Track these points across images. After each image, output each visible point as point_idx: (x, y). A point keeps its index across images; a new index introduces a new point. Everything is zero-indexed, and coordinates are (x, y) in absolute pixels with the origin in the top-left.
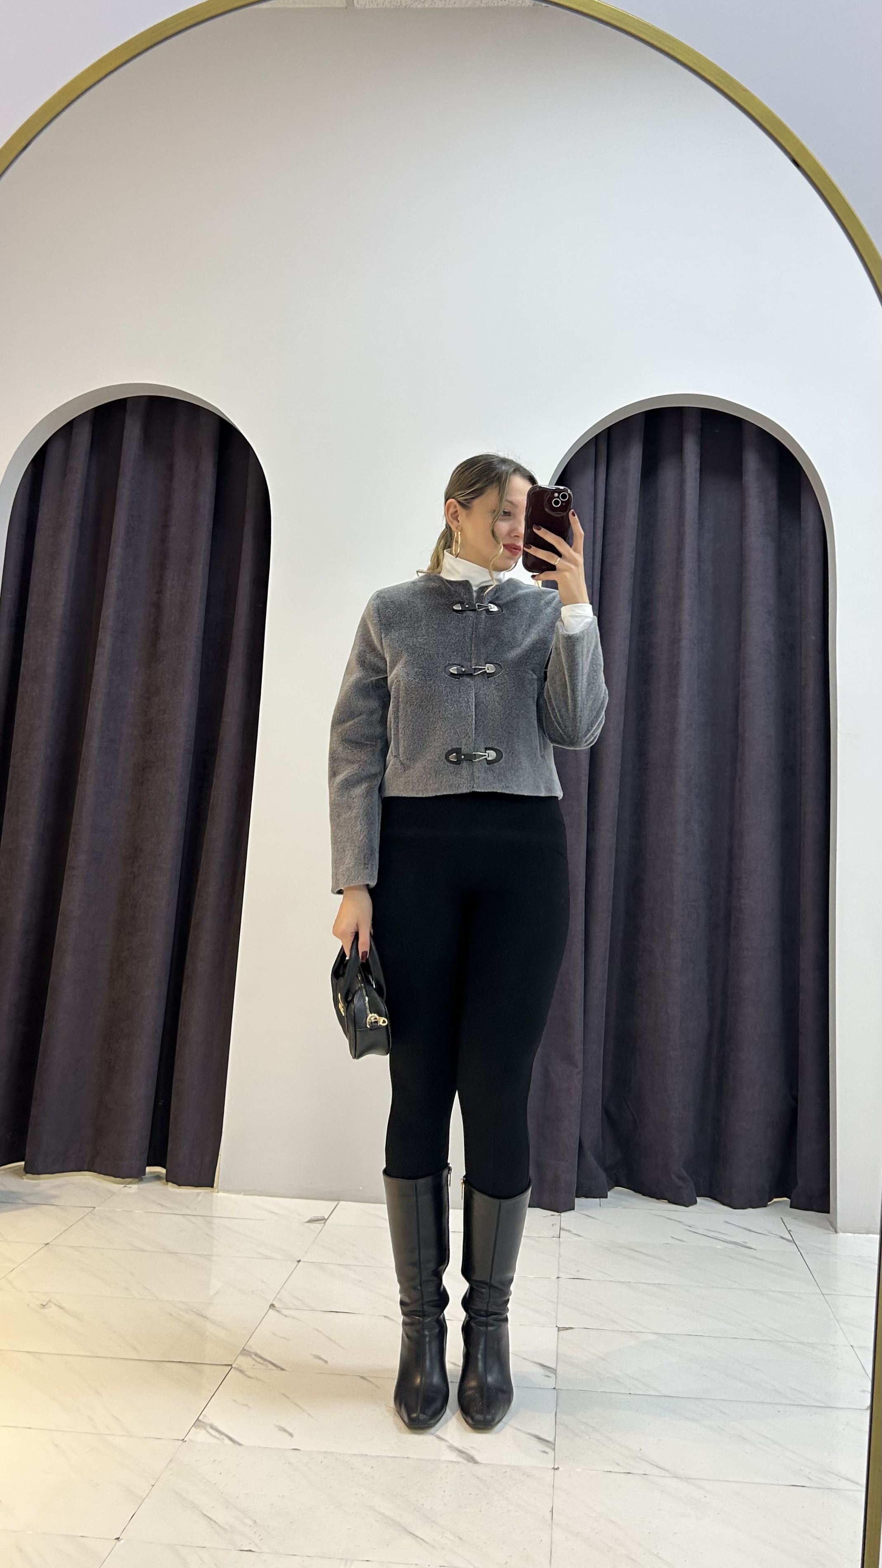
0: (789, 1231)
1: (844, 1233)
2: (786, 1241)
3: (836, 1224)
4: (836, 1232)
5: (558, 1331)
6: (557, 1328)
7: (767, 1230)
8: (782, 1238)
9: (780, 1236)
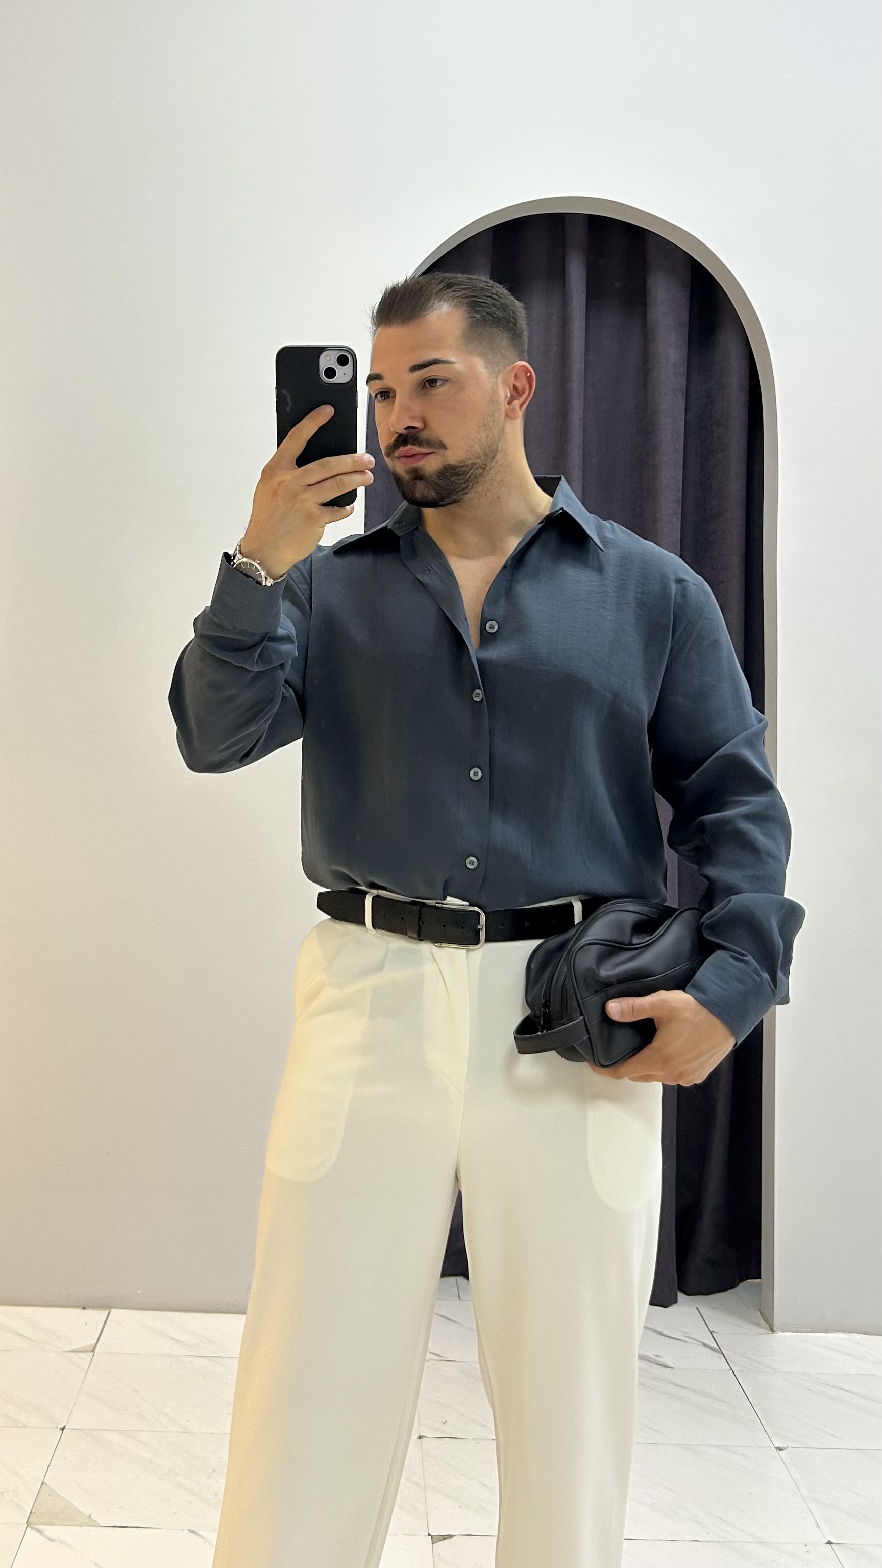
0: (711, 1332)
1: (783, 1332)
2: (707, 1349)
3: (773, 1321)
4: (772, 1330)
5: (433, 1543)
6: (430, 1536)
7: (683, 1332)
8: (704, 1345)
9: (701, 1342)
